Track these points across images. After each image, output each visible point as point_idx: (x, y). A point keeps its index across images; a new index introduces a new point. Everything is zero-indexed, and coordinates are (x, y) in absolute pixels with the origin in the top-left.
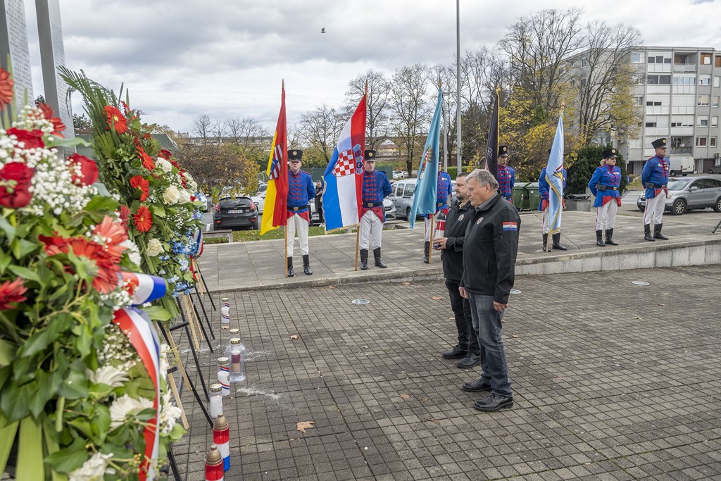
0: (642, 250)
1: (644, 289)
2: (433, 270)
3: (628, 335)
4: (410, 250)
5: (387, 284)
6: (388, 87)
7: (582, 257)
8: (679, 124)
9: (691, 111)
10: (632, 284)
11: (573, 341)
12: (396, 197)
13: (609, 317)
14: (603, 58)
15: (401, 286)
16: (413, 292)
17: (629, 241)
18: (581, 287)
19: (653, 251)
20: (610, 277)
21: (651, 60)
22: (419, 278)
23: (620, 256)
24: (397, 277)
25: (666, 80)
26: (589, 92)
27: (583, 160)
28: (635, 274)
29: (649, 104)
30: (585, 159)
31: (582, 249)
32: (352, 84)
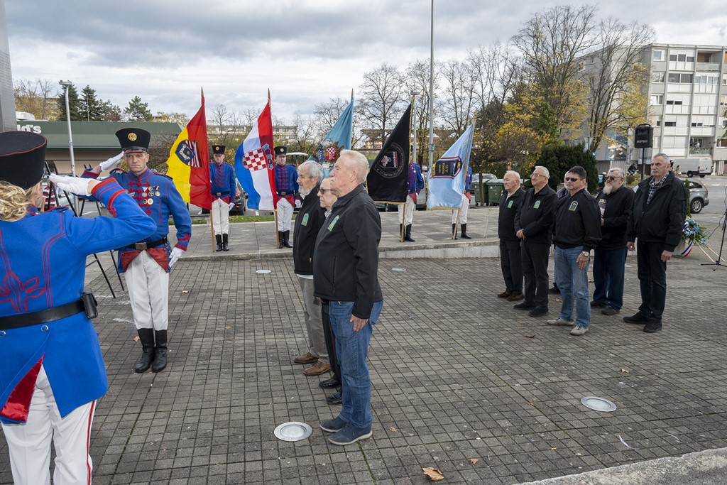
8: (700, 125)
9: (712, 111)
21: (673, 58)
26: (601, 90)
29: (670, 103)
32: (366, 76)
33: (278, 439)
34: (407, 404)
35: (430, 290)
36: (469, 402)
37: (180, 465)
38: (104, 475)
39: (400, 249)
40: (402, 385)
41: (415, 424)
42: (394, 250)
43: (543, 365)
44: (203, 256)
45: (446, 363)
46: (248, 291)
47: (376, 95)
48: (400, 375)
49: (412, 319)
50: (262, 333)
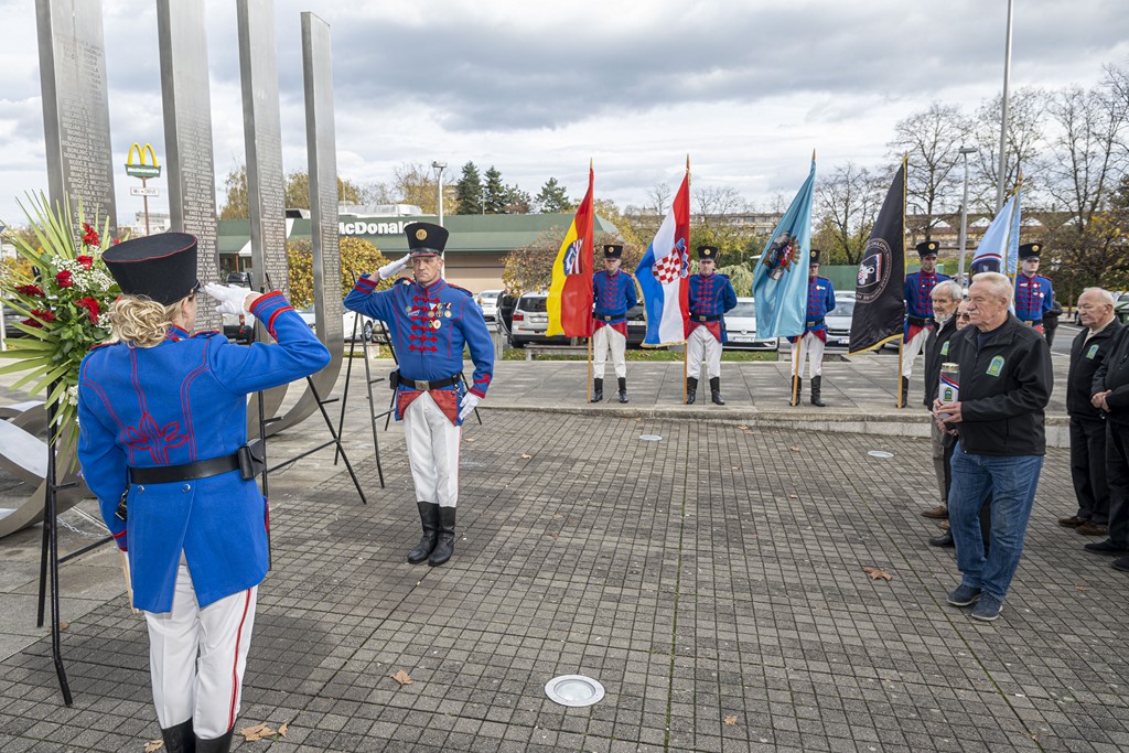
5: (715, 425)
24: (733, 417)
33: (546, 697)
34: (781, 685)
35: (922, 496)
36: (900, 707)
37: (399, 703)
38: (304, 694)
39: (892, 419)
40: (790, 653)
41: (780, 723)
42: (881, 420)
43: (1097, 667)
44: (573, 407)
45: (892, 628)
46: (613, 466)
47: (918, 157)
48: (793, 634)
49: (863, 543)
50: (602, 532)
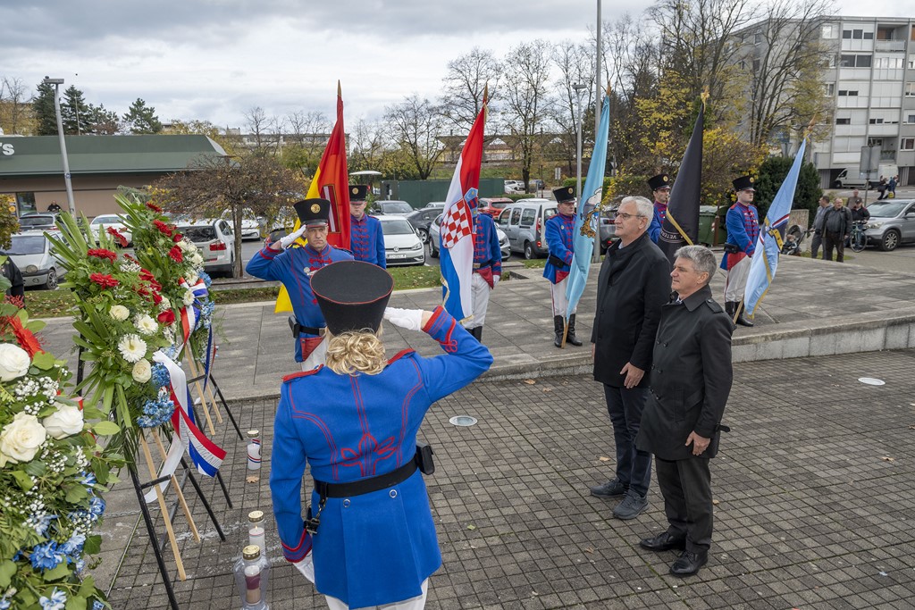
0: (867, 326)
1: (879, 394)
2: (569, 361)
3: (882, 499)
4: (534, 321)
5: (502, 384)
6: (498, 70)
7: (783, 337)
8: (880, 121)
9: (896, 103)
10: (860, 383)
11: (799, 513)
12: (511, 226)
13: (842, 457)
14: (785, 31)
15: (522, 388)
16: (540, 400)
17: (845, 309)
18: (786, 390)
19: (883, 326)
20: (825, 368)
21: (847, 35)
22: (548, 373)
23: (837, 334)
24: (516, 371)
25: (866, 61)
26: (765, 78)
27: (764, 177)
28: (859, 363)
29: (842, 93)
30: (766, 175)
31: (781, 324)
32: (451, 66)
47: (466, 91)
